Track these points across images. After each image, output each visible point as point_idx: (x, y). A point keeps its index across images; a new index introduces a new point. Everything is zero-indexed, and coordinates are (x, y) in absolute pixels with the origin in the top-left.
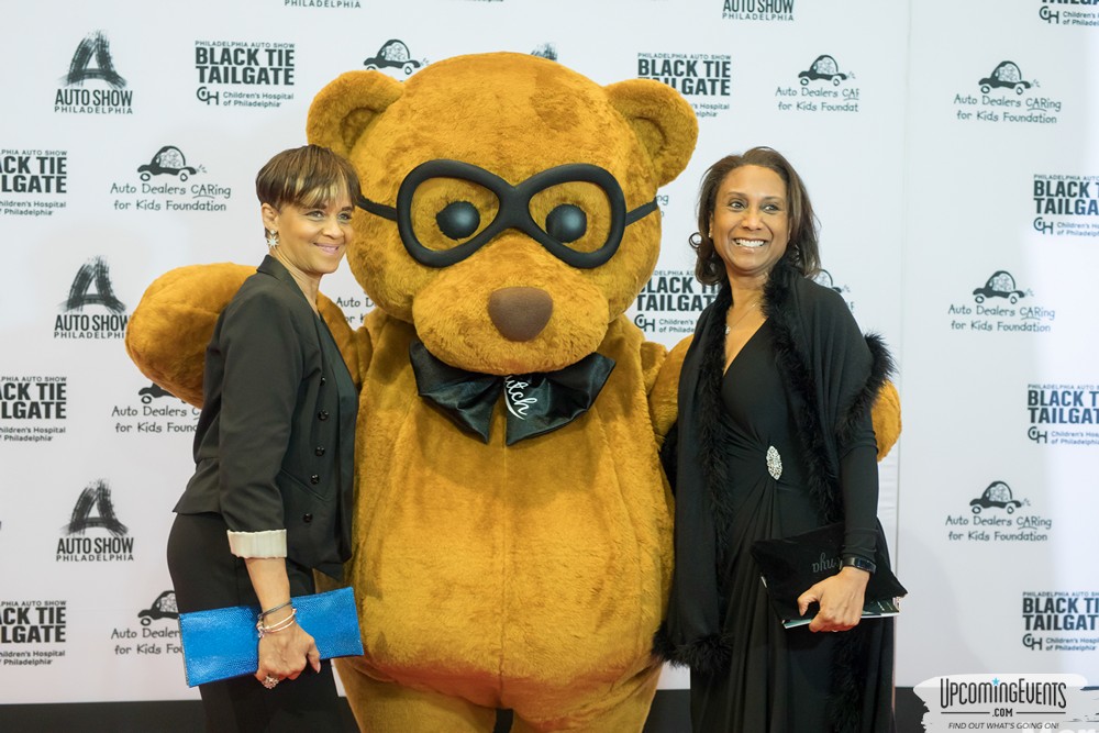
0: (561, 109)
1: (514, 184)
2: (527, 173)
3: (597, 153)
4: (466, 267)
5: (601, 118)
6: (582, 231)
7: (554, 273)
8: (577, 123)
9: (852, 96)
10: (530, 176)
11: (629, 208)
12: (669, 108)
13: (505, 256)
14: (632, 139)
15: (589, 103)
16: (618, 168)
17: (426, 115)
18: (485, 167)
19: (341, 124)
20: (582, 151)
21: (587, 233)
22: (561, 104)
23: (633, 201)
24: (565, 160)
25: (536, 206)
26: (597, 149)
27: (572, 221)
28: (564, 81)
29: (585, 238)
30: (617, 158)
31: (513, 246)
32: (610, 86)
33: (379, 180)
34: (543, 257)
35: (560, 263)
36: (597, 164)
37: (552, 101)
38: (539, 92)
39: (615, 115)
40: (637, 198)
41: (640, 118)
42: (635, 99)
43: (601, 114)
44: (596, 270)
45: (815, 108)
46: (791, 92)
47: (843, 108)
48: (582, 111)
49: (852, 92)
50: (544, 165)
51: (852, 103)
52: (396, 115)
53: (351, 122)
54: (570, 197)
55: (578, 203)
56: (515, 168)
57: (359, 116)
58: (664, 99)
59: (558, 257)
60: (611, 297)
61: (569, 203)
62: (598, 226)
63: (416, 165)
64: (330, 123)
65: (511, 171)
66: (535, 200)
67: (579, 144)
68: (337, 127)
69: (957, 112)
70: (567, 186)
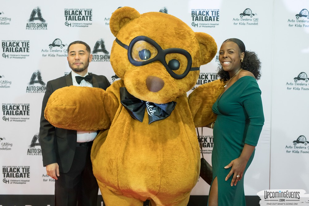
0: (182, 33)
1: (163, 49)
2: (168, 47)
3: (188, 48)
4: (143, 68)
5: (192, 40)
6: (178, 68)
7: (167, 77)
8: (185, 39)
9: (256, 20)
10: (168, 48)
11: (192, 66)
12: (211, 43)
13: (155, 67)
14: (198, 48)
15: (190, 35)
16: (193, 54)
17: (144, 24)
18: (157, 42)
19: (120, 20)
20: (184, 46)
21: (179, 69)
22: (182, 32)
23: (194, 65)
24: (179, 47)
25: (167, 57)
26: (189, 47)
27: (176, 65)
28: (185, 27)
29: (178, 70)
30: (193, 51)
31: (158, 65)
32: (197, 32)
33: (126, 37)
34: (165, 71)
35: (169, 75)
36: (187, 51)
37: (180, 30)
38: (177, 27)
39: (196, 40)
40: (195, 65)
41: (202, 44)
42: (202, 38)
43: (192, 39)
44: (178, 80)
45: (245, 24)
46: (237, 20)
47: (253, 24)
48: (187, 36)
49: (256, 19)
50: (173, 47)
51: (256, 22)
52: (136, 21)
53: (123, 20)
54: (177, 58)
55: (179, 60)
56: (165, 45)
57: (126, 19)
58: (210, 40)
59: (169, 73)
60: (180, 89)
61: (176, 59)
62: (182, 68)
63: (138, 36)
64: (117, 19)
65: (164, 45)
66: (168, 56)
67: (184, 44)
68: (119, 21)
69: (289, 25)
70: (177, 54)
